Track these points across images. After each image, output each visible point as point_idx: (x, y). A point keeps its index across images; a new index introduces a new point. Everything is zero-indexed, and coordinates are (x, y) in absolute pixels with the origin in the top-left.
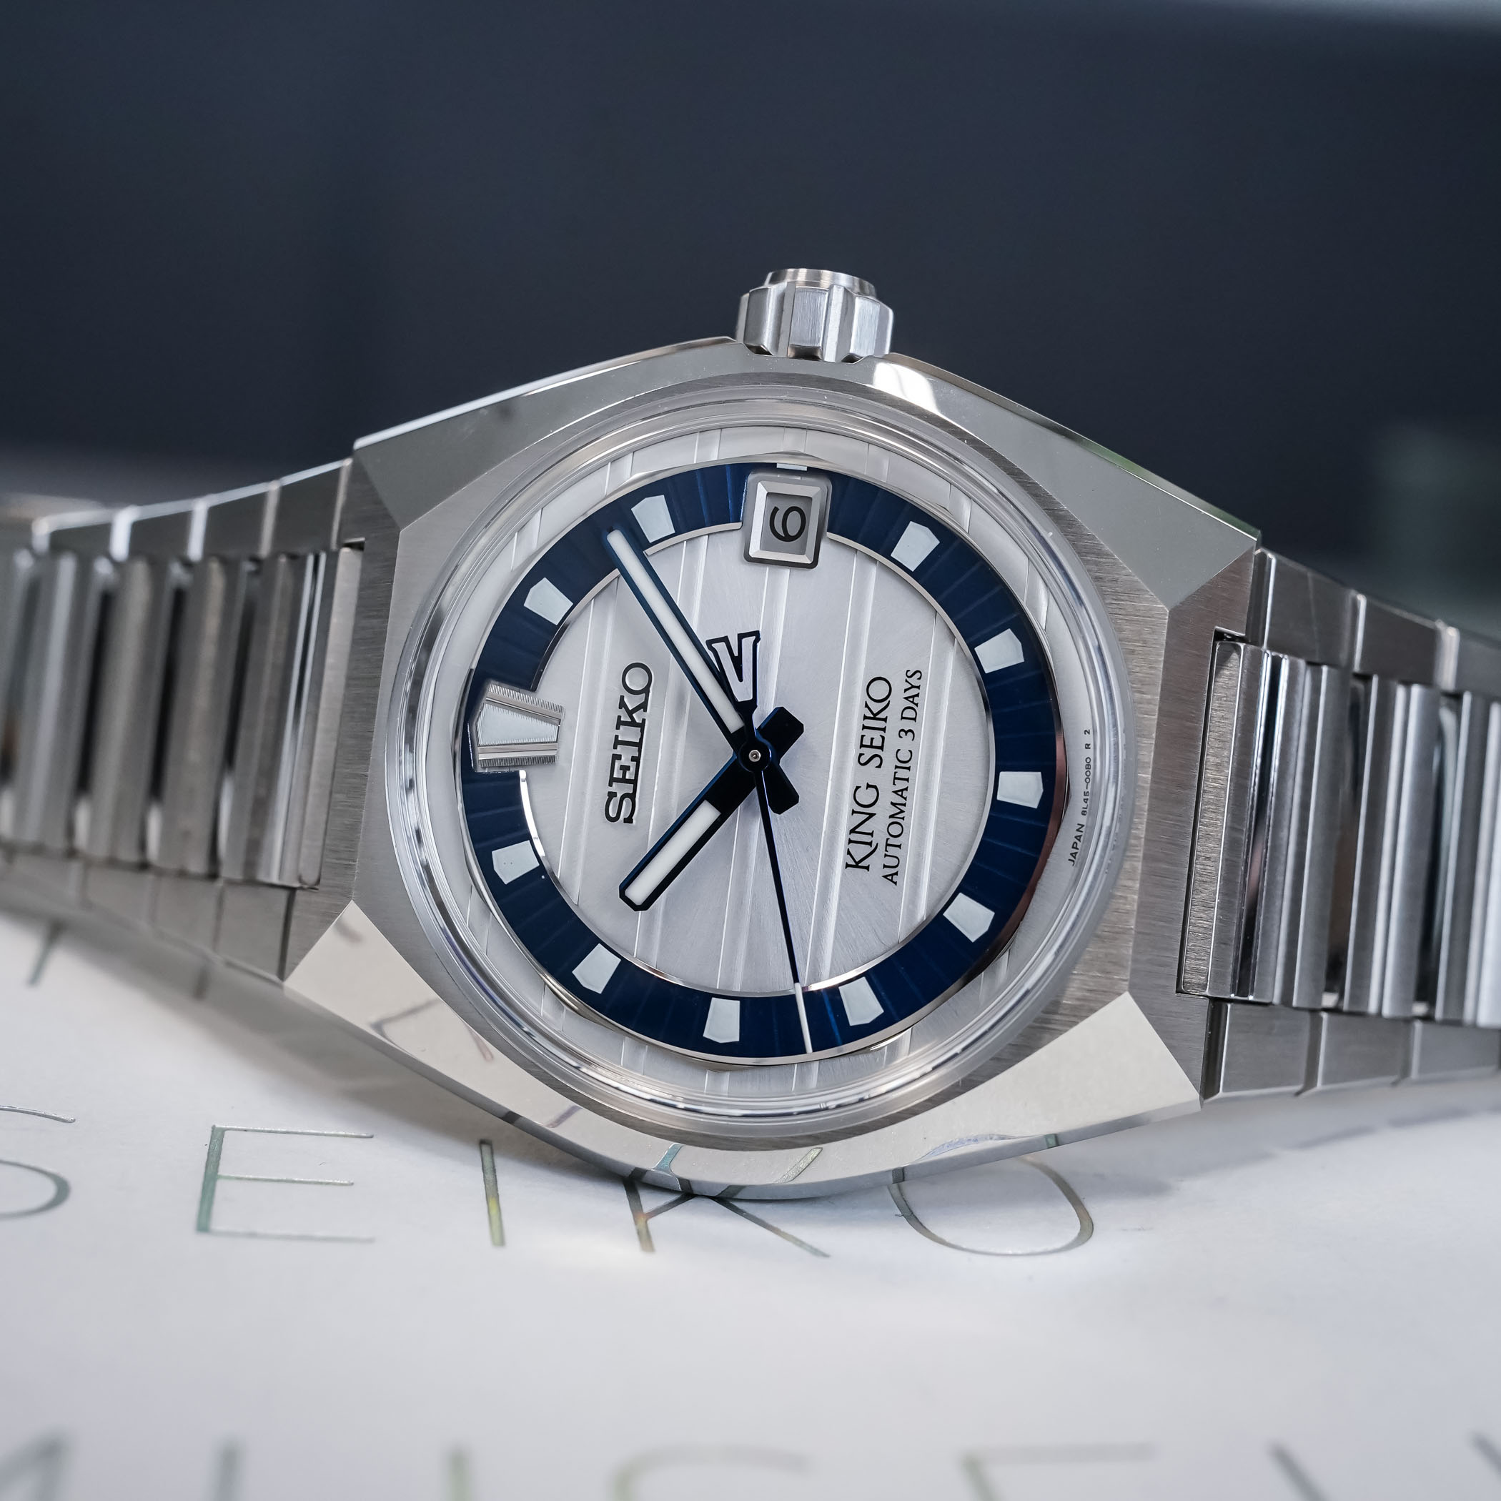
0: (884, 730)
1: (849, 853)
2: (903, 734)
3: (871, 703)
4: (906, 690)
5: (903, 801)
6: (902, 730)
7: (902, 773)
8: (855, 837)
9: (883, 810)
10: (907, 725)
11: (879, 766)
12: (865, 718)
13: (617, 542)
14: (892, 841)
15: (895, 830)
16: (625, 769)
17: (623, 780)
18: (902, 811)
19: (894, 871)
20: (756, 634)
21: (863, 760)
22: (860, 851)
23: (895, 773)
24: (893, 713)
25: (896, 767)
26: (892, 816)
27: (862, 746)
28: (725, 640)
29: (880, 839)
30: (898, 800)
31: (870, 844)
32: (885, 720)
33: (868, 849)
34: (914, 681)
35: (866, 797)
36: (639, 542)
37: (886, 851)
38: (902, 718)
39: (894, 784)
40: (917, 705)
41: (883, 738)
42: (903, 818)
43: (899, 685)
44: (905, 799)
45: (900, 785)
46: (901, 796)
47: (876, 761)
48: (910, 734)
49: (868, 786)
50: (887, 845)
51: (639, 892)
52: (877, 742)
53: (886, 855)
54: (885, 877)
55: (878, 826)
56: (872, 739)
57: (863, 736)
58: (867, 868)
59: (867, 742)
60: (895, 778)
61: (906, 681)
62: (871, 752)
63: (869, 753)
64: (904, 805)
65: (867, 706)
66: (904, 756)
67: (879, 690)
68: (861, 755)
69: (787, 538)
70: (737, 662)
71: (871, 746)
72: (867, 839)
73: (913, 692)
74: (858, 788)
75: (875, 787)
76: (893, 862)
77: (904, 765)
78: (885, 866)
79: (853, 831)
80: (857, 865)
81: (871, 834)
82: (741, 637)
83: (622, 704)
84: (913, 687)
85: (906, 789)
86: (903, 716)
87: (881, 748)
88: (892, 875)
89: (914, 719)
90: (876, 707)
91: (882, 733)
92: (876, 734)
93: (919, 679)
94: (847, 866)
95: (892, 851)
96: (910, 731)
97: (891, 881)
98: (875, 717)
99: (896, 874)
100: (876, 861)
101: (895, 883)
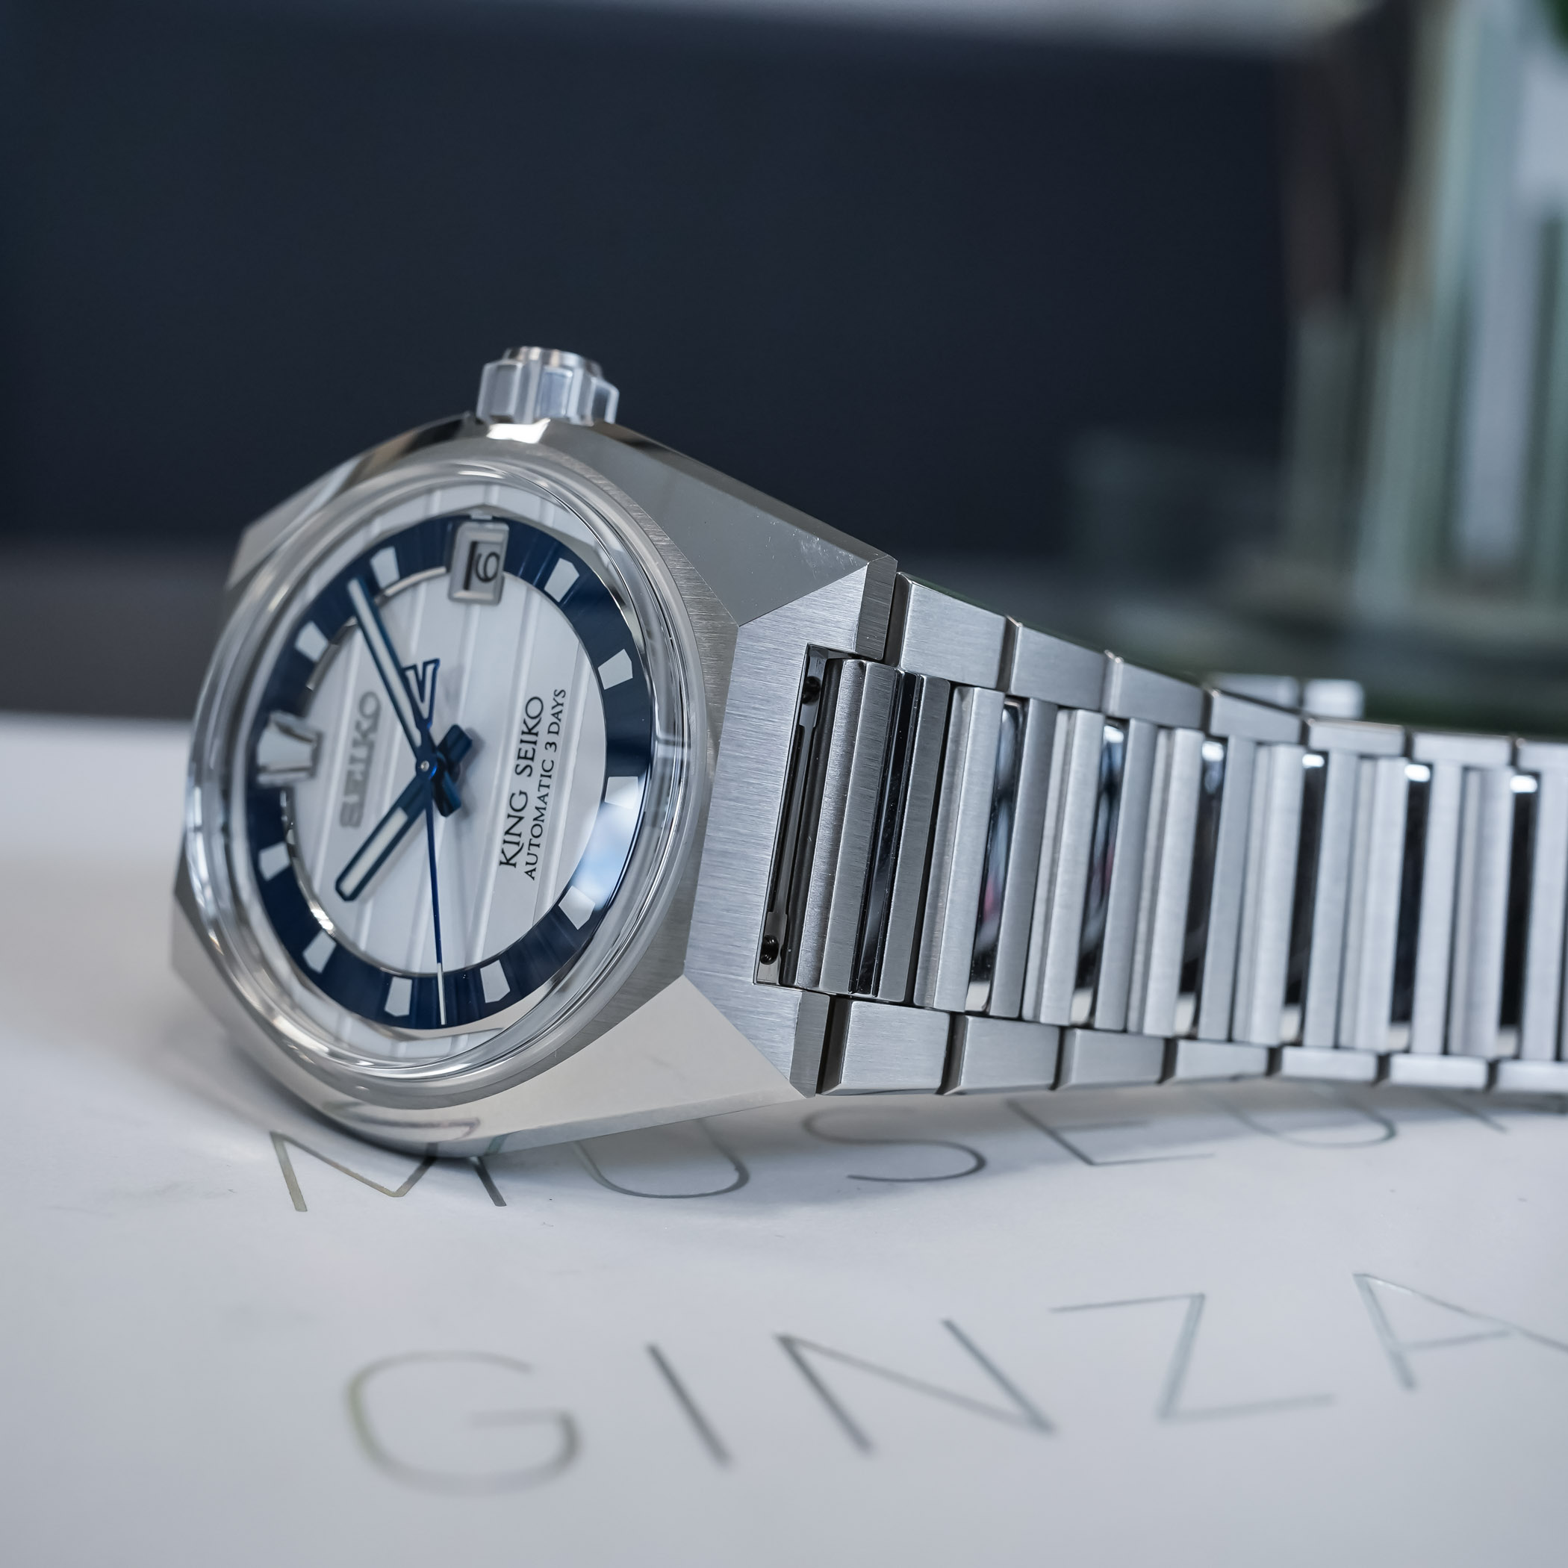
0: (535, 743)
1: (503, 852)
2: (548, 746)
3: (527, 720)
4: (553, 708)
5: (543, 805)
6: (548, 743)
7: (546, 781)
8: (509, 838)
9: (530, 814)
10: (552, 738)
11: (530, 775)
12: (523, 733)
13: (355, 588)
14: (534, 841)
15: (537, 831)
18: (542, 815)
19: (533, 867)
20: (436, 662)
21: (519, 770)
22: (511, 850)
23: (540, 781)
24: (542, 729)
25: (542, 776)
26: (535, 819)
27: (519, 757)
28: (414, 667)
29: (525, 840)
30: (541, 805)
31: (518, 844)
32: (537, 734)
33: (516, 848)
35: (518, 802)
36: (372, 588)
37: (529, 849)
38: (549, 732)
39: (539, 790)
40: (560, 720)
41: (534, 750)
42: (543, 821)
43: (549, 703)
44: (546, 803)
45: (544, 791)
46: (543, 801)
47: (528, 771)
48: (553, 746)
49: (521, 793)
50: (530, 844)
51: (349, 886)
52: (530, 755)
53: (528, 854)
54: (527, 873)
55: (524, 827)
56: (526, 752)
57: (520, 750)
58: (514, 865)
59: (522, 754)
60: (540, 786)
61: (554, 699)
62: (525, 763)
63: (523, 763)
64: (545, 809)
65: (525, 722)
66: (548, 766)
67: (534, 708)
68: (517, 766)
69: (487, 580)
70: (421, 685)
71: (525, 758)
72: (516, 839)
73: (558, 709)
74: (513, 795)
75: (525, 794)
76: (532, 859)
77: (547, 773)
78: (527, 863)
79: (507, 833)
80: (508, 863)
81: (520, 835)
82: (426, 664)
83: (358, 726)
84: (558, 704)
85: (547, 795)
86: (551, 730)
87: (532, 759)
88: (531, 871)
89: (557, 733)
90: (531, 723)
91: (533, 746)
92: (530, 747)
93: (564, 697)
94: (501, 863)
95: (534, 850)
96: (554, 743)
97: (531, 876)
98: (530, 732)
99: (534, 870)
100: (521, 859)
101: (533, 878)
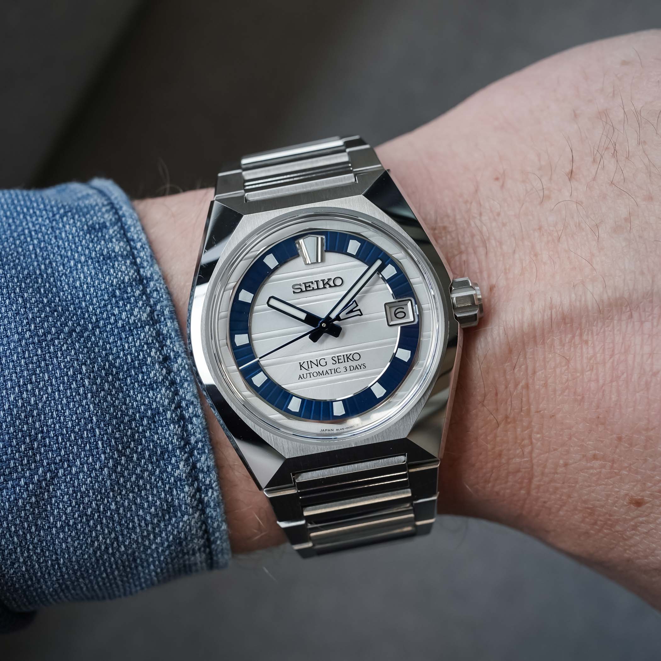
0: (345, 362)
1: (304, 362)
3: (351, 356)
4: (359, 365)
6: (346, 367)
7: (333, 371)
8: (309, 363)
9: (320, 369)
10: (348, 369)
11: (333, 364)
12: (347, 355)
13: (378, 263)
14: (311, 374)
15: (315, 374)
16: (309, 286)
17: (306, 287)
18: (321, 375)
19: (302, 377)
20: (362, 314)
21: (334, 358)
22: (305, 365)
24: (350, 363)
25: (334, 369)
26: (319, 372)
27: (338, 357)
28: (357, 305)
29: (311, 370)
30: (325, 373)
31: (309, 368)
32: (348, 361)
33: (307, 368)
34: (362, 367)
35: (323, 362)
36: (380, 270)
37: (308, 373)
38: (350, 366)
39: (329, 370)
40: (355, 370)
41: (342, 362)
42: (319, 376)
43: (360, 362)
44: (325, 375)
45: (329, 372)
47: (335, 362)
48: (346, 370)
49: (326, 362)
51: (273, 302)
52: (340, 361)
53: (306, 374)
54: (300, 376)
55: (315, 369)
56: (341, 359)
57: (341, 356)
58: (301, 369)
60: (331, 370)
61: (362, 364)
62: (337, 360)
65: (350, 354)
66: (338, 370)
67: (356, 357)
69: (395, 315)
70: (351, 311)
71: (338, 359)
72: (310, 367)
73: (359, 367)
74: (325, 359)
75: (326, 364)
76: (305, 377)
77: (336, 371)
78: (303, 374)
79: (311, 361)
80: (301, 366)
81: (312, 367)
82: (359, 310)
83: (329, 279)
85: (328, 374)
87: (339, 363)
89: (351, 370)
90: (351, 357)
92: (343, 360)
93: (364, 368)
94: (300, 363)
95: (308, 375)
97: (299, 378)
98: (348, 358)
99: (302, 379)
100: (304, 371)
